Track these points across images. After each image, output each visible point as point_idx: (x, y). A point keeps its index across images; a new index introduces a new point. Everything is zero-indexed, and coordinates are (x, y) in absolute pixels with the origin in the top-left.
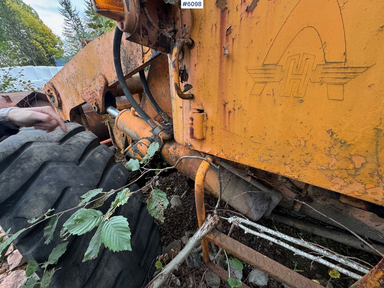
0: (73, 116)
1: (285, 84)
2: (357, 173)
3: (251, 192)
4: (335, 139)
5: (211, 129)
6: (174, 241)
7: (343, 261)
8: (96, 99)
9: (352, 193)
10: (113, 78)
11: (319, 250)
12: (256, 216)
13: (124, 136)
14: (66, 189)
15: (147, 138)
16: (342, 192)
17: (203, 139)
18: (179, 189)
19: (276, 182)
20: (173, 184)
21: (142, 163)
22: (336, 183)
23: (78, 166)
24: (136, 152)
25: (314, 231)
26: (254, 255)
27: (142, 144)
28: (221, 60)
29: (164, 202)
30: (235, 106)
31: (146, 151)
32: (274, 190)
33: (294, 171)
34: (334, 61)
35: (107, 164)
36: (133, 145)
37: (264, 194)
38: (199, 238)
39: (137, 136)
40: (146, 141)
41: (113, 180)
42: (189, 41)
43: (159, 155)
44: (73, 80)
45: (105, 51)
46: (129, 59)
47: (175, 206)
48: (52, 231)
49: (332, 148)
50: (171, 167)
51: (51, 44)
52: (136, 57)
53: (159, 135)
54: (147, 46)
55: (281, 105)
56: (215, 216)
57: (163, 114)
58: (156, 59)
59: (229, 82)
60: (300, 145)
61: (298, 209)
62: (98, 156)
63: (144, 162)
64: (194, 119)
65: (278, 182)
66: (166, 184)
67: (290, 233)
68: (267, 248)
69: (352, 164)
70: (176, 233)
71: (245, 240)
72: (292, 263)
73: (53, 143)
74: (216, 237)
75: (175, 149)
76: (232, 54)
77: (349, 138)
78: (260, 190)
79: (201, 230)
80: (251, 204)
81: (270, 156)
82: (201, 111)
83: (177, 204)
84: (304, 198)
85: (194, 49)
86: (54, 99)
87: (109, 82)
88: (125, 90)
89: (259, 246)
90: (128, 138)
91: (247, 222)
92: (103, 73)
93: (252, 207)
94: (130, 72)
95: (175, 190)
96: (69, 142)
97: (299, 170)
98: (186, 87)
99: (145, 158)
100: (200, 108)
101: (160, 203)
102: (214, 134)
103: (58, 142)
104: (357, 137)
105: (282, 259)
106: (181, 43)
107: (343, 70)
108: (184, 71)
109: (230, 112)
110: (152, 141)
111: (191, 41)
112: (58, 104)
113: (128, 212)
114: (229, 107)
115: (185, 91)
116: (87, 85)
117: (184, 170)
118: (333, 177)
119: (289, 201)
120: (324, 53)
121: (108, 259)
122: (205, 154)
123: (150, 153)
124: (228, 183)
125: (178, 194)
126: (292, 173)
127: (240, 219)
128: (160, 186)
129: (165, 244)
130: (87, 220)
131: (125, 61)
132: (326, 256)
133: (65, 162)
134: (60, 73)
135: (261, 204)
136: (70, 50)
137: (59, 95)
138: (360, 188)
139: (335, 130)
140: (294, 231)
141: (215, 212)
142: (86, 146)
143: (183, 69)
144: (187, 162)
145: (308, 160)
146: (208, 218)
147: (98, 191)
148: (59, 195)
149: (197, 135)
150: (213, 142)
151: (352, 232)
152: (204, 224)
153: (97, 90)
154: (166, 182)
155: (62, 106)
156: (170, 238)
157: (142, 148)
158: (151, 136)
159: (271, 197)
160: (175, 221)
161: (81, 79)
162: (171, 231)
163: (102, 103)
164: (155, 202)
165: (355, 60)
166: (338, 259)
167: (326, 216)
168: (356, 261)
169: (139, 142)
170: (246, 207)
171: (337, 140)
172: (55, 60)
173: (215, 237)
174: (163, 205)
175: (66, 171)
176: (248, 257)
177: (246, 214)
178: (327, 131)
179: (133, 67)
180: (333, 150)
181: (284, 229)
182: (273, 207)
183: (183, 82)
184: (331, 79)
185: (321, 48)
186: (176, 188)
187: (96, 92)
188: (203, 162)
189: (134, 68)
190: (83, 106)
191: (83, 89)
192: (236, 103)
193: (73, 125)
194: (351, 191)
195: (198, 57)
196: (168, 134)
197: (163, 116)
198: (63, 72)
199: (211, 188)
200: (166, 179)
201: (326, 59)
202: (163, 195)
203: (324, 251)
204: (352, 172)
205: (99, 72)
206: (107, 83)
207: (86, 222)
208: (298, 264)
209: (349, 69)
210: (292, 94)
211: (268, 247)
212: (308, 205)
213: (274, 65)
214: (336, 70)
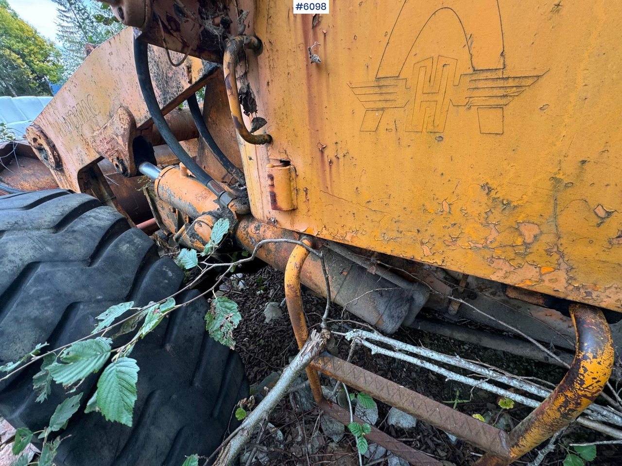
0: (84, 182)
1: (413, 110)
2: (528, 250)
3: (381, 290)
4: (494, 199)
5: (305, 193)
6: (271, 373)
7: (517, 383)
8: (117, 151)
9: (522, 281)
10: (142, 113)
11: (483, 370)
12: (391, 327)
13: (175, 212)
14: (71, 307)
15: (210, 213)
16: (507, 281)
17: (294, 210)
18: (278, 292)
19: (420, 271)
20: (266, 284)
21: (203, 254)
22: (499, 269)
23: (90, 268)
24: (194, 238)
25: (480, 341)
26: (386, 386)
27: (202, 223)
28: (308, 73)
29: (234, 317)
30: (338, 151)
31: (209, 234)
32: (417, 283)
33: (435, 253)
34: (487, 68)
35: (142, 261)
36: (188, 225)
37: (402, 292)
38: (298, 368)
39: (195, 210)
40: (208, 218)
41: (156, 287)
42: (251, 40)
43: (232, 240)
44: (75, 120)
45: (123, 65)
46: (166, 77)
47: (271, 320)
48: (47, 379)
49: (489, 214)
50: (246, 259)
51: (40, 56)
52: (178, 73)
53: (229, 207)
54: (182, 52)
55: (409, 146)
56: (324, 331)
57: (234, 171)
58: (211, 76)
59: (325, 110)
60: (442, 212)
61: (454, 311)
62: (125, 249)
63: (207, 253)
64: (275, 177)
65: (424, 270)
66: (256, 286)
67: (450, 347)
68: (416, 372)
69: (520, 236)
70: (274, 361)
71: (382, 363)
72: (453, 390)
73: (43, 231)
74: (327, 363)
75: (257, 228)
76: (326, 61)
77: (514, 197)
78: (396, 286)
79: (301, 355)
80: (382, 308)
81: (398, 231)
82: (286, 163)
83: (274, 315)
84: (463, 293)
85: (262, 54)
86: (47, 155)
87: (136, 121)
88: (165, 134)
89: (403, 370)
90: (183, 215)
91: (376, 336)
92: (124, 105)
93: (384, 313)
94: (170, 101)
95: (271, 293)
96: (72, 227)
97: (443, 251)
98: (255, 124)
99: (208, 246)
100: (284, 157)
101: (228, 319)
102: (310, 201)
103: (52, 228)
104: (526, 193)
105: (438, 386)
106: (236, 43)
107: (501, 83)
108: (248, 94)
109: (331, 162)
110: (217, 217)
111: (256, 41)
112: (54, 163)
113: (185, 336)
114: (330, 153)
115: (254, 129)
116: (100, 126)
117: (275, 262)
118: (493, 259)
119: (442, 299)
120: (470, 55)
121: (155, 413)
122: (300, 234)
123: (215, 237)
124: (345, 279)
125: (275, 300)
126: (433, 257)
127: (364, 333)
128: (246, 290)
129: (258, 379)
130: (84, 359)
131: (159, 81)
132: (493, 379)
133: (66, 261)
134: (50, 106)
135: (398, 307)
136: (75, 66)
137: (54, 146)
138: (532, 274)
139: (493, 184)
140: (456, 343)
141: (323, 325)
142: (103, 232)
143: (245, 91)
144: (279, 249)
145: (455, 235)
146: (312, 336)
147: (125, 307)
148: (59, 317)
149: (283, 203)
150: (310, 213)
151: (531, 340)
152: (306, 346)
153: (117, 136)
154: (255, 283)
155: (62, 166)
156: (265, 370)
157: (201, 230)
158: (216, 210)
159: (413, 295)
160: (273, 342)
161: (88, 116)
162: (266, 358)
163: (130, 156)
164: (220, 318)
165: (518, 66)
166: (510, 381)
167: (494, 319)
168: (536, 382)
169: (196, 220)
170: (375, 314)
171: (497, 200)
172: (50, 85)
173: (325, 364)
174: (231, 322)
175: (70, 277)
176: (376, 390)
177: (375, 325)
178: (482, 187)
179: (174, 93)
180: (491, 216)
181: (441, 341)
182: (416, 311)
183: (249, 114)
184: (484, 98)
185: (465, 46)
186: (271, 291)
187: (117, 138)
188: (296, 248)
189: (177, 94)
190: (100, 164)
191: (95, 134)
192: (339, 146)
193: (78, 199)
194: (520, 279)
195: (271, 68)
196: (243, 204)
197: (234, 175)
198: (54, 104)
199: (320, 288)
200: (255, 277)
201: (474, 64)
202: (232, 305)
203: (489, 371)
204: (520, 250)
205: (117, 103)
206: (133, 122)
207: (82, 362)
208: (461, 391)
209: (510, 80)
210: (425, 126)
211: (417, 370)
212: (467, 304)
213: (394, 78)
214: (490, 84)
